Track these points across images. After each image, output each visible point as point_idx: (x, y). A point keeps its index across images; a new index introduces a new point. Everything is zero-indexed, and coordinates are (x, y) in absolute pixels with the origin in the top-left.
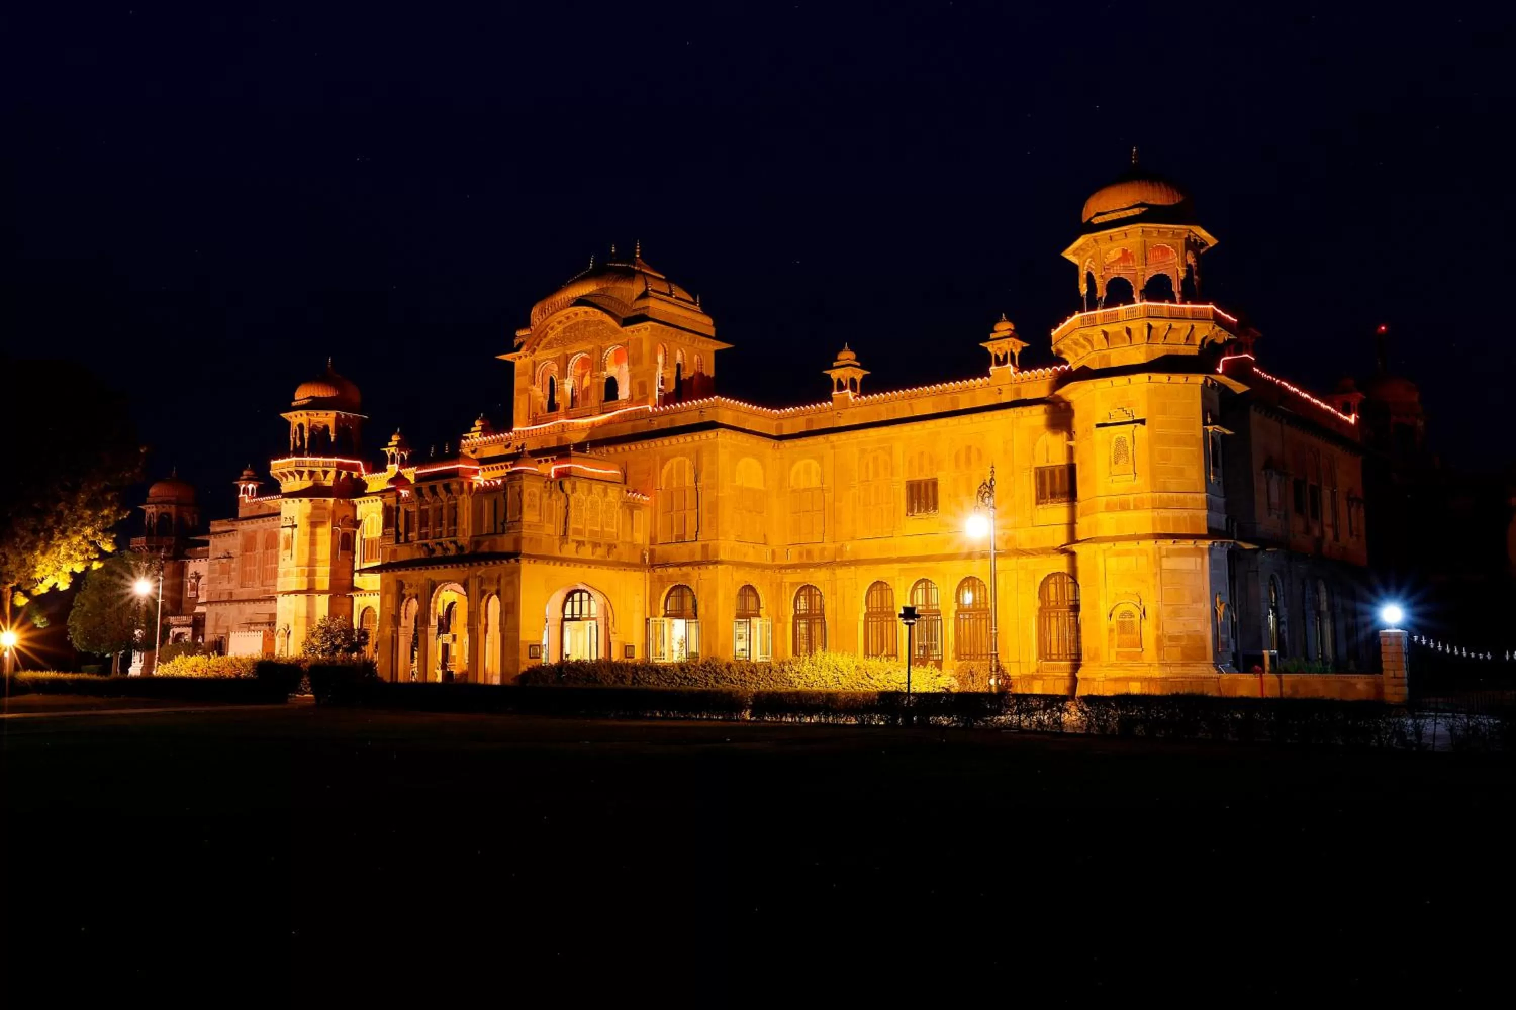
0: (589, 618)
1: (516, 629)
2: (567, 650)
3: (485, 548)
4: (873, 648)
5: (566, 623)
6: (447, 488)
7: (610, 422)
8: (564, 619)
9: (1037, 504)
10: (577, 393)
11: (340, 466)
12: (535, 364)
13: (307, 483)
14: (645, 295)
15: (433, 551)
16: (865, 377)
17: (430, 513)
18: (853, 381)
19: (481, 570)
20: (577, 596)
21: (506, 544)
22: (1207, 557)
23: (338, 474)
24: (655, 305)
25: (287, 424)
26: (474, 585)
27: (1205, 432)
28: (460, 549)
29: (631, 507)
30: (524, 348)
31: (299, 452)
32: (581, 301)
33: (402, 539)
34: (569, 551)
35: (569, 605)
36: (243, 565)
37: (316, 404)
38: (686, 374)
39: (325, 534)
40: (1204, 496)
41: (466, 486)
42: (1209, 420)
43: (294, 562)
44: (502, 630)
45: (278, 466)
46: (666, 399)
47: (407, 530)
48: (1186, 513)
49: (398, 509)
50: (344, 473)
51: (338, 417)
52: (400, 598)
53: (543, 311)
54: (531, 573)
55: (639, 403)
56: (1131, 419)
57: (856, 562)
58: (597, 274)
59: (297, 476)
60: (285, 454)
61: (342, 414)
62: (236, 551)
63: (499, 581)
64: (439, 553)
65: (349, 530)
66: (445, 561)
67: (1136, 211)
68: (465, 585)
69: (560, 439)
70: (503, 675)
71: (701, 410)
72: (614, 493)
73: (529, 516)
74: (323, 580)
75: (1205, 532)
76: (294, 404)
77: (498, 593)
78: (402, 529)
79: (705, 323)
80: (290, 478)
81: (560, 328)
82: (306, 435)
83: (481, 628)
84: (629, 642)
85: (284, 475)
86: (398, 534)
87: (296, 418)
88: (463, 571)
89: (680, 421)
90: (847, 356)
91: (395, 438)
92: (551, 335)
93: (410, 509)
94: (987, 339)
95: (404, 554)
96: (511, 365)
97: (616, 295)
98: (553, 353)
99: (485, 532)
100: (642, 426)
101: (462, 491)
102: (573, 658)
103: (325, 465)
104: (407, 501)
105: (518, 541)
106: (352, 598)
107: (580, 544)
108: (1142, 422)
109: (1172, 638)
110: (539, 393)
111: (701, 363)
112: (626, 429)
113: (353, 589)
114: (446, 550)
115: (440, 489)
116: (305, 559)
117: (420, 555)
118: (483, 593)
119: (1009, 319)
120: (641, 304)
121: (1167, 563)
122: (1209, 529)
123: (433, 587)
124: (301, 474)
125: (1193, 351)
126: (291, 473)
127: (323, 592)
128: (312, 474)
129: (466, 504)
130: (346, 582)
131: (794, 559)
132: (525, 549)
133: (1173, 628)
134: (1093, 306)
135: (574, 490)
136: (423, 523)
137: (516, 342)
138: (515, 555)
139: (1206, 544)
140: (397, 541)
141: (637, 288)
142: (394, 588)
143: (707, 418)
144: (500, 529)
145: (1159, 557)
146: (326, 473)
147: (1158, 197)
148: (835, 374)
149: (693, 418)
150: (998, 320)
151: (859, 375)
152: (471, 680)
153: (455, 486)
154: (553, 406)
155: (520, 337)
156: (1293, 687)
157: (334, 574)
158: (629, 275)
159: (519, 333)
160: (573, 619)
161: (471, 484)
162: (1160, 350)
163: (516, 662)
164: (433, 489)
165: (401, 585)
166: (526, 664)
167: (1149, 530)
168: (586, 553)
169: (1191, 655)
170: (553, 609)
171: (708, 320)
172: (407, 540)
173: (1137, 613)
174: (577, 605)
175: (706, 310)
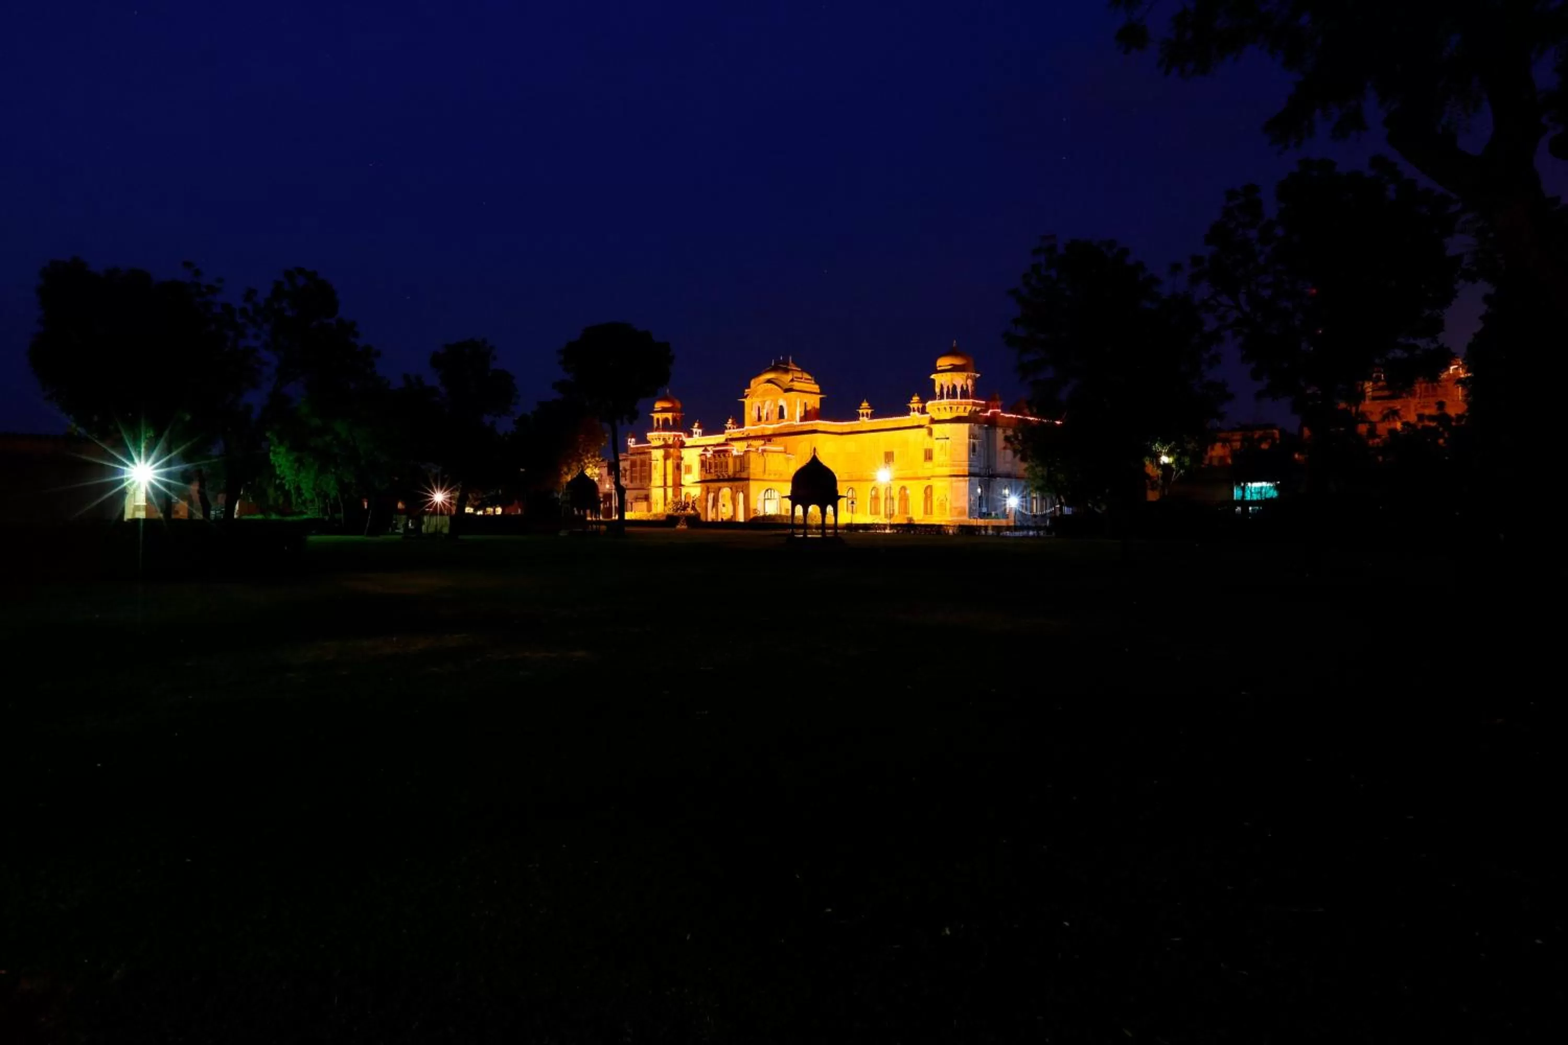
0: (774, 499)
1: (749, 504)
2: (766, 511)
3: (738, 476)
4: (873, 511)
5: (767, 501)
6: (724, 455)
7: (780, 428)
8: (765, 499)
9: (925, 461)
10: (769, 412)
11: (675, 436)
12: (752, 403)
13: (661, 443)
14: (792, 380)
15: (719, 477)
16: (872, 412)
17: (718, 464)
18: (867, 414)
19: (736, 484)
20: (769, 491)
21: (744, 475)
22: (968, 482)
23: (674, 439)
24: (797, 385)
25: (652, 418)
26: (734, 489)
27: (970, 442)
28: (729, 476)
29: (788, 460)
30: (748, 397)
31: (657, 429)
32: (769, 381)
33: (708, 471)
34: (766, 477)
35: (767, 493)
36: (631, 473)
37: (664, 410)
38: (808, 408)
39: (670, 463)
40: (967, 463)
41: (730, 455)
42: (972, 437)
43: (658, 474)
44: (744, 504)
45: (650, 435)
46: (802, 419)
47: (710, 468)
48: (961, 468)
49: (706, 461)
50: (676, 439)
51: (673, 415)
52: (708, 493)
53: (755, 383)
54: (753, 486)
55: (790, 421)
56: (944, 437)
57: (866, 480)
58: (775, 369)
59: (658, 440)
60: (652, 430)
61: (675, 414)
62: (628, 468)
63: (742, 488)
64: (721, 478)
65: (679, 461)
66: (724, 480)
67: (950, 367)
68: (731, 489)
69: (762, 433)
70: (745, 518)
71: (812, 425)
72: (782, 456)
73: (752, 466)
74: (670, 482)
75: (967, 474)
76: (655, 410)
77: (742, 492)
78: (708, 468)
79: (816, 388)
80: (655, 441)
81: (762, 390)
82: (661, 423)
83: (737, 504)
84: (787, 508)
85: (653, 439)
86: (706, 470)
87: (656, 416)
88: (731, 484)
89: (806, 429)
90: (865, 404)
91: (696, 425)
92: (759, 393)
93: (711, 461)
94: (910, 403)
95: (709, 477)
96: (743, 403)
97: (783, 379)
98: (760, 399)
99: (737, 470)
100: (792, 430)
101: (729, 456)
102: (768, 514)
103: (669, 435)
104: (710, 459)
105: (749, 474)
106: (681, 489)
107: (770, 474)
108: (948, 438)
109: (956, 508)
110: (755, 414)
111: (814, 403)
112: (786, 431)
113: (681, 485)
114: (723, 476)
115: (722, 455)
116: (662, 473)
117: (715, 478)
118: (737, 492)
119: (918, 396)
120: (791, 383)
121: (954, 484)
122: (969, 473)
123: (720, 489)
124: (659, 439)
125: (966, 414)
126: (656, 439)
127: (670, 487)
128: (664, 439)
129: (730, 461)
130: (678, 482)
131: (846, 478)
132: (752, 477)
133: (956, 504)
134: (942, 397)
135: (767, 456)
136: (716, 467)
137: (745, 394)
138: (748, 479)
139: (967, 478)
140: (706, 472)
141: (790, 377)
142: (705, 489)
143: (814, 428)
144: (742, 470)
145: (952, 482)
146: (669, 439)
147: (957, 361)
148: (861, 411)
149: (810, 428)
150: (913, 395)
151: (869, 411)
152: (733, 520)
153: (727, 455)
154: (760, 419)
155: (747, 392)
156: (988, 523)
157: (674, 480)
158: (786, 371)
159: (746, 390)
160: (768, 499)
161: (732, 455)
162: (954, 415)
163: (749, 515)
164: (719, 456)
165: (708, 488)
166: (752, 516)
167: (949, 474)
168: (772, 477)
169: (961, 513)
170: (761, 497)
171: (817, 386)
172: (710, 473)
173: (945, 500)
174: (769, 494)
175: (817, 383)
